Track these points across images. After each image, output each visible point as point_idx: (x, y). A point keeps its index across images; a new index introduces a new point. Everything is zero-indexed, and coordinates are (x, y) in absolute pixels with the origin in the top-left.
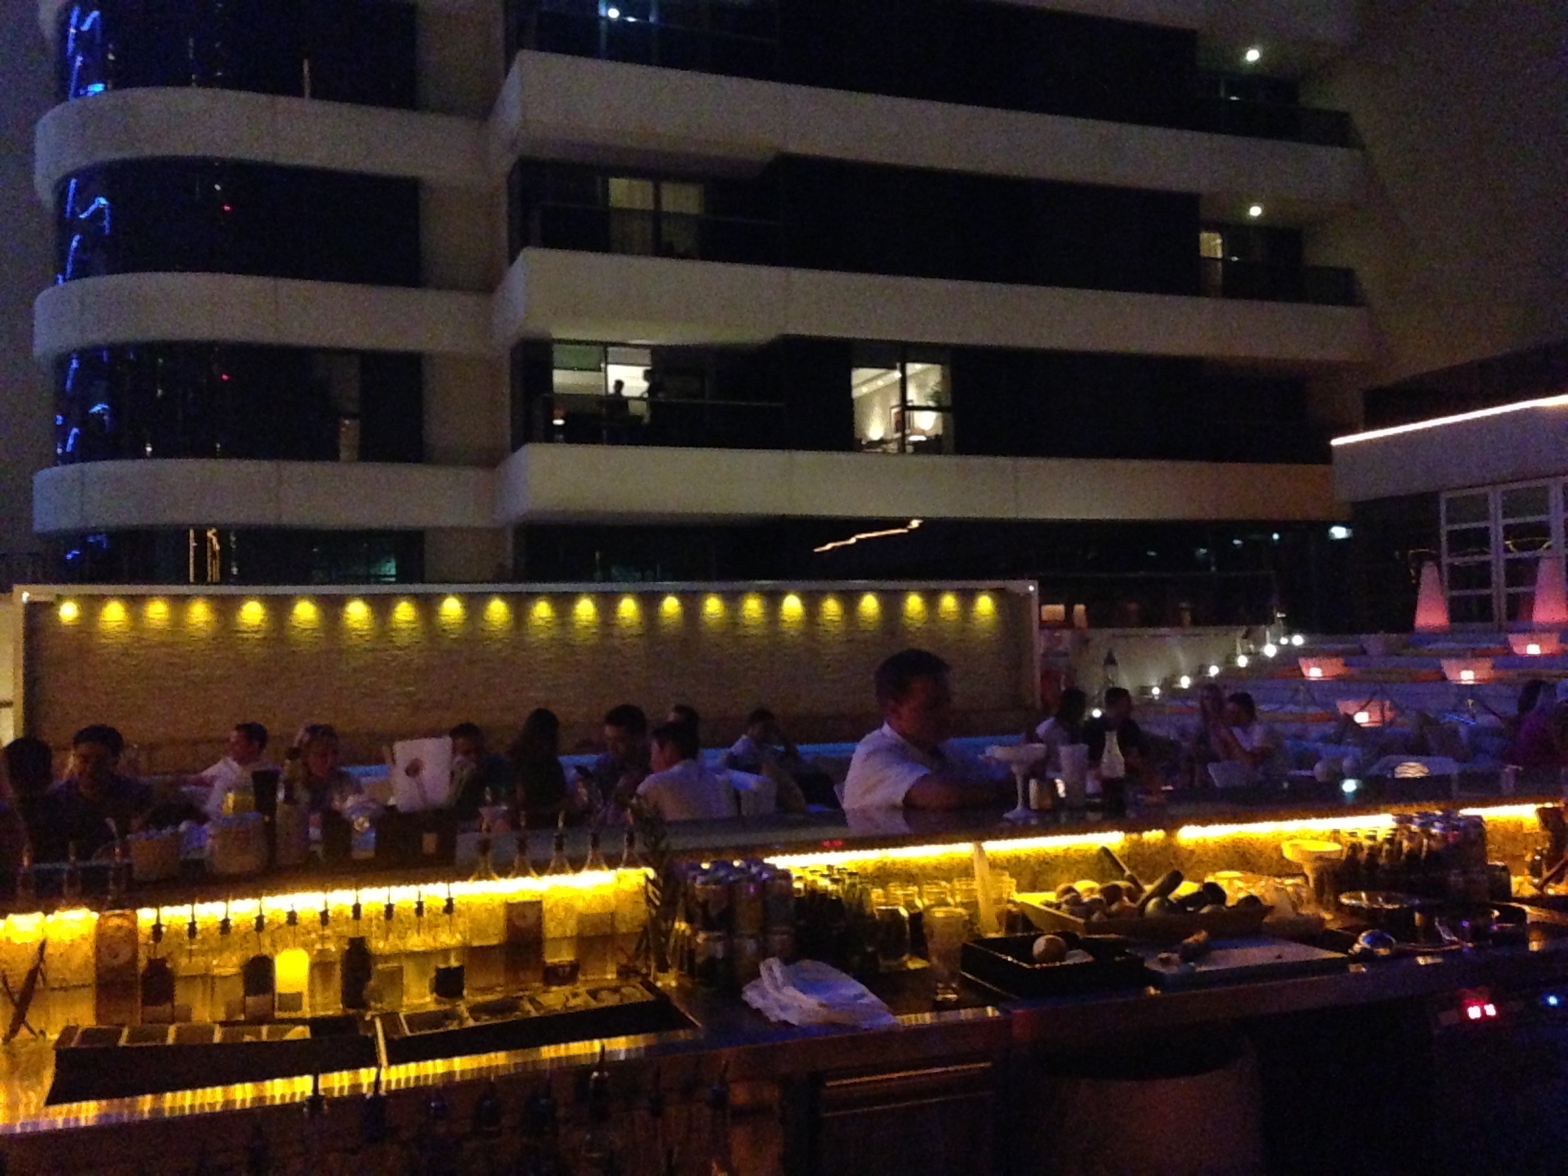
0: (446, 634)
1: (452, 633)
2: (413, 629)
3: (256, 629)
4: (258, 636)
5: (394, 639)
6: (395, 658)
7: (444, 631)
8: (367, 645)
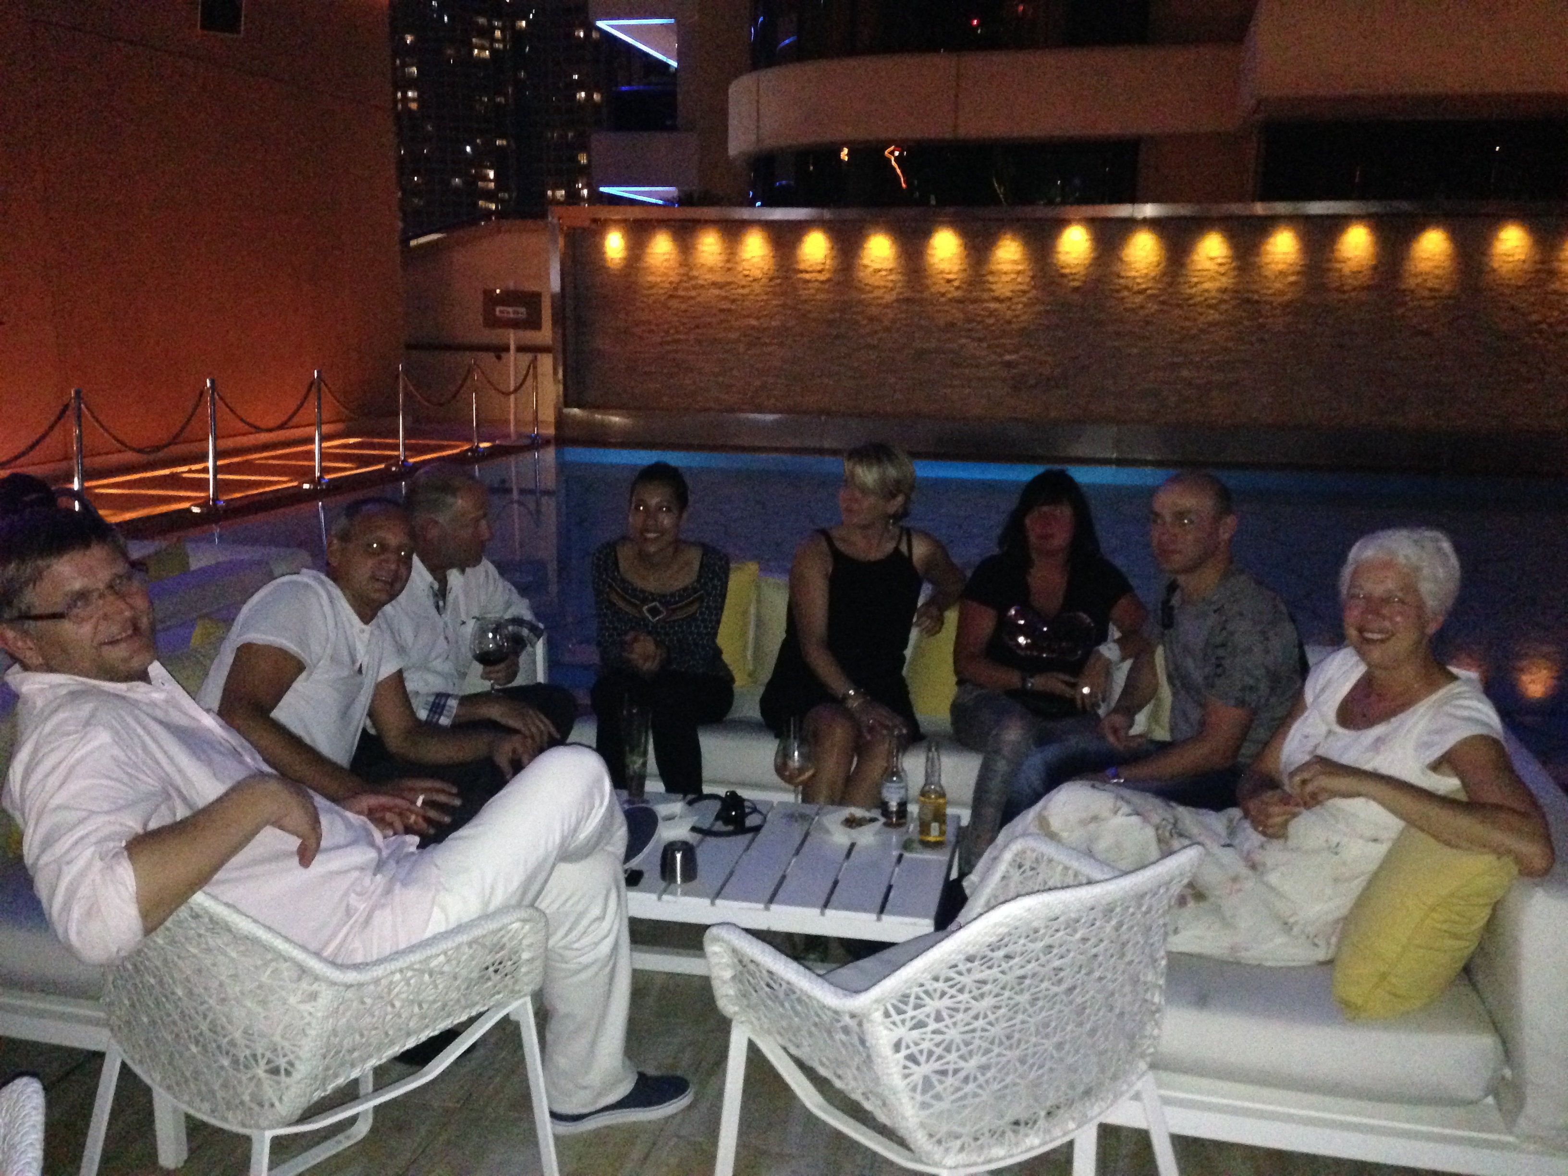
0: (1065, 281)
1: (1074, 280)
2: (1019, 273)
3: (819, 268)
4: (822, 277)
5: (994, 287)
6: (991, 313)
7: (1063, 276)
8: (958, 294)
